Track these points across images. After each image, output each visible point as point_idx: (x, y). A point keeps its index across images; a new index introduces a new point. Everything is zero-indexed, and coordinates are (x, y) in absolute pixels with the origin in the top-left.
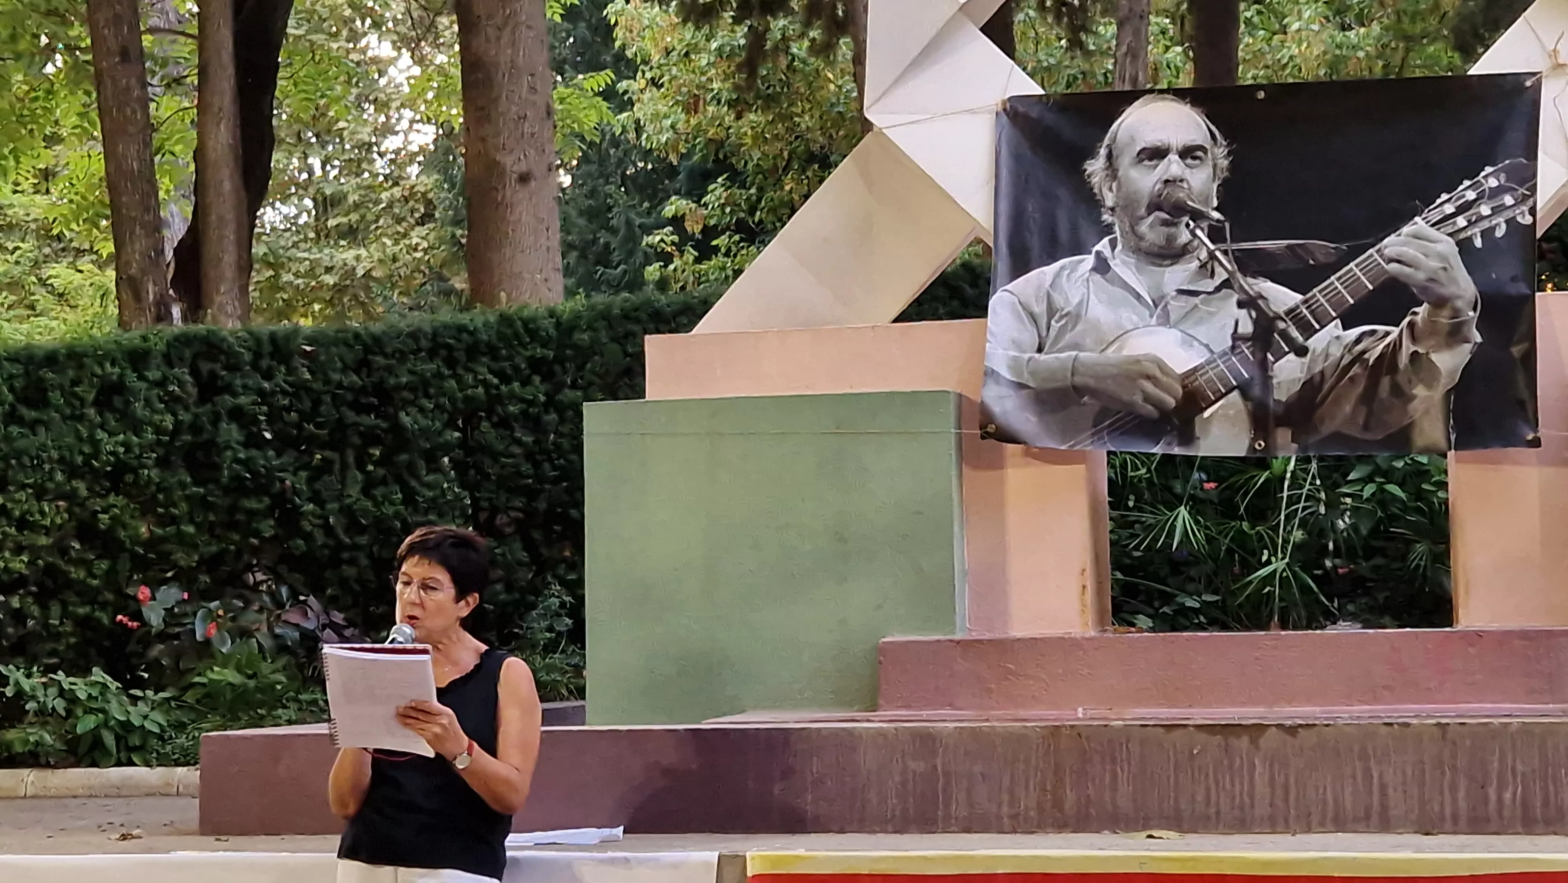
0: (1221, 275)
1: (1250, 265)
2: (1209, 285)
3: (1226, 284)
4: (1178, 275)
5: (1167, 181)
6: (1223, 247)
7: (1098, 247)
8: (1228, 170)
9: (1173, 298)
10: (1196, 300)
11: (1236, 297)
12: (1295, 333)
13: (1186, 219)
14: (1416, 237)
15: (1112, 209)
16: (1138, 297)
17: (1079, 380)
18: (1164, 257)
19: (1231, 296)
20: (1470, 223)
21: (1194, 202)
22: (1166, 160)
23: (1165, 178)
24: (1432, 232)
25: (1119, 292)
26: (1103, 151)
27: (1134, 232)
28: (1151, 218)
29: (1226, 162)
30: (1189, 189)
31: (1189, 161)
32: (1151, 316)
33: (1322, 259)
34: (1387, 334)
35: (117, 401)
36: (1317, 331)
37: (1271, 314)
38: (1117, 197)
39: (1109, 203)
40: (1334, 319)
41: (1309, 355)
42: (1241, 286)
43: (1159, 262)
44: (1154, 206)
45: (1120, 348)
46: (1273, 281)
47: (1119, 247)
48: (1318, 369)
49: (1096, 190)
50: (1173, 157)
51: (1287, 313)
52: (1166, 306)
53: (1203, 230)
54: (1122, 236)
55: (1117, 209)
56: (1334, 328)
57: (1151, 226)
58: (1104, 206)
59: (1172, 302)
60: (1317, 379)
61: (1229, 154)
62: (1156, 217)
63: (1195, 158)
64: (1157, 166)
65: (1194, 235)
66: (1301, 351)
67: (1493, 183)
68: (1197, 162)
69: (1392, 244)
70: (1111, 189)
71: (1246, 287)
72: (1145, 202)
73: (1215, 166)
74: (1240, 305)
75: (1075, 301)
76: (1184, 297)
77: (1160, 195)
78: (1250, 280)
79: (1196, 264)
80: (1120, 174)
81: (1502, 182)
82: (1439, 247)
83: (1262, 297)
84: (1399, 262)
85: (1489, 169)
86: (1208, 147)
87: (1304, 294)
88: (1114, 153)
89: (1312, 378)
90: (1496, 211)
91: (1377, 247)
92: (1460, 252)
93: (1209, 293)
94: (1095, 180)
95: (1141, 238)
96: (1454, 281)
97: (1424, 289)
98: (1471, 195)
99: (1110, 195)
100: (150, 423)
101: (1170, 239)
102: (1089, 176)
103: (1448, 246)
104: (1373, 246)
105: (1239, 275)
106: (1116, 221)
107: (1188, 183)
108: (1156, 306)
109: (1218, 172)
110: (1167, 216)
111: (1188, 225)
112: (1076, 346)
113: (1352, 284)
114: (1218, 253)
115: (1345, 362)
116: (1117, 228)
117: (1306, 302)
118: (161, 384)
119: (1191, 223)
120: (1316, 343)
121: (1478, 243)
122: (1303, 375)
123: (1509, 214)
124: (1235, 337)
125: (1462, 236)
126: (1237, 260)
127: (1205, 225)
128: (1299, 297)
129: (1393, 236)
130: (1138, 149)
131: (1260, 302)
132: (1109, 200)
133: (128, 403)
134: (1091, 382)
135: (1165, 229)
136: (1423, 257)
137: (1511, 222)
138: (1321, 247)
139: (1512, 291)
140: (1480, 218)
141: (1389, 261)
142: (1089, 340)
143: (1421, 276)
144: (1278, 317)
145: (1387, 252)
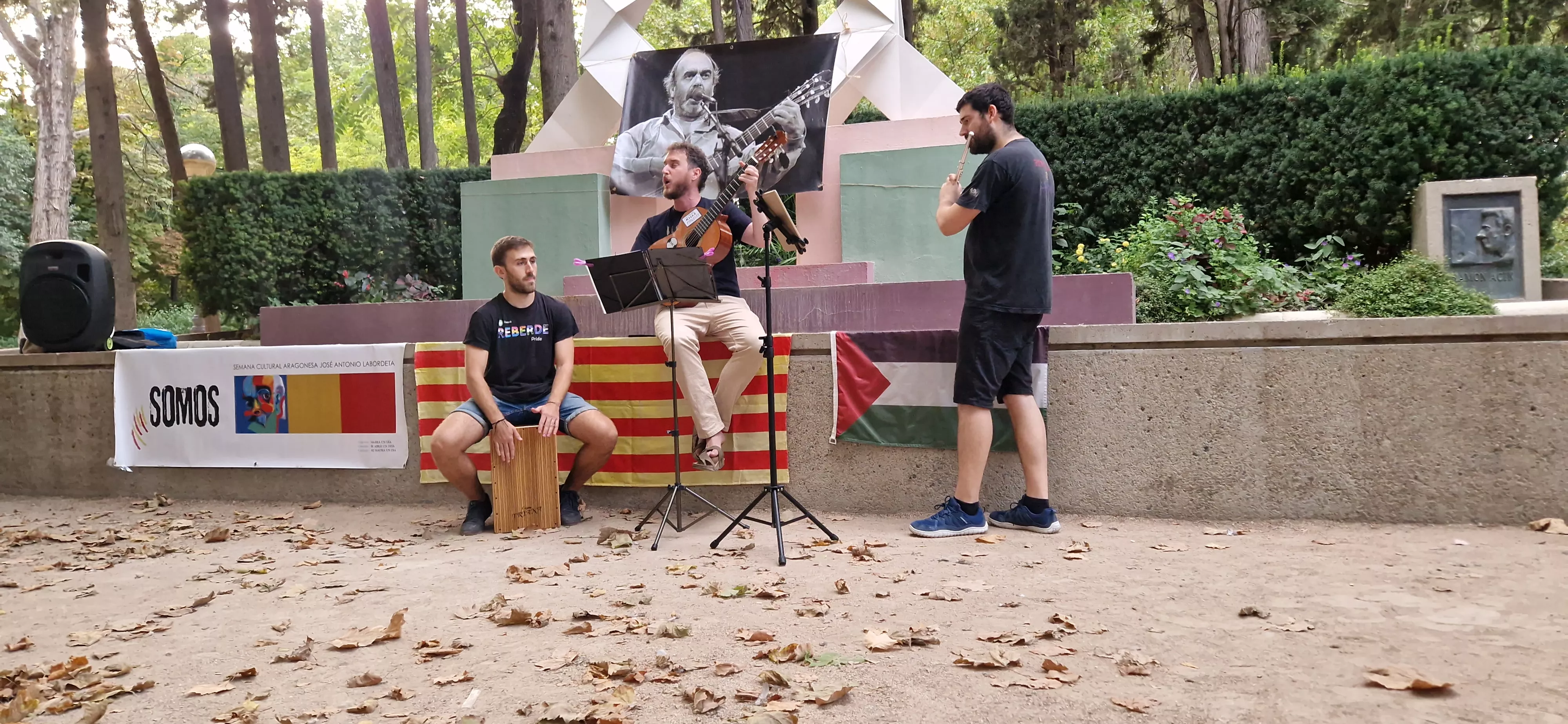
0: (713, 124)
1: (725, 119)
2: (708, 129)
3: (714, 128)
4: (696, 125)
5: (695, 86)
7: (665, 114)
8: (719, 80)
9: (693, 135)
10: (702, 135)
11: (717, 133)
12: (738, 148)
13: (702, 101)
14: (786, 105)
15: (673, 98)
16: (679, 134)
17: (652, 169)
18: (691, 117)
20: (806, 98)
21: (705, 93)
22: (695, 77)
23: (694, 84)
24: (792, 103)
25: (673, 132)
26: (671, 74)
27: (681, 107)
28: (688, 101)
29: (718, 77)
30: (704, 89)
31: (704, 77)
33: (751, 116)
35: (332, 196)
36: (746, 147)
38: (675, 93)
39: (672, 95)
40: (753, 140)
41: (742, 157)
43: (689, 120)
44: (690, 96)
46: (733, 126)
47: (674, 113)
49: (667, 90)
50: (698, 75)
51: (736, 140)
52: (690, 138)
54: (676, 109)
55: (675, 98)
56: (753, 145)
57: (688, 104)
58: (670, 97)
61: (719, 73)
62: (690, 100)
64: (691, 79)
65: (704, 108)
66: (740, 155)
67: (817, 80)
68: (707, 77)
69: (778, 109)
70: (673, 90)
71: (722, 129)
72: (686, 95)
73: (713, 79)
74: (719, 137)
75: (653, 136)
76: (698, 134)
77: (692, 92)
78: (723, 126)
79: (703, 120)
80: (677, 83)
81: (821, 79)
82: (794, 108)
83: (727, 133)
84: (779, 116)
85: (816, 75)
86: (711, 71)
88: (676, 74)
90: (816, 92)
91: (772, 110)
92: (801, 111)
93: (707, 132)
94: (667, 86)
95: (683, 110)
96: (797, 122)
97: (786, 126)
98: (808, 86)
99: (673, 92)
100: (348, 206)
101: (694, 110)
102: (665, 85)
103: (797, 108)
104: (770, 110)
106: (674, 102)
107: (703, 86)
108: (686, 138)
109: (715, 81)
110: (694, 100)
111: (702, 104)
112: (652, 155)
113: (761, 126)
116: (674, 106)
118: (353, 190)
120: (745, 151)
121: (808, 106)
123: (821, 93)
124: (716, 150)
128: (741, 132)
129: (779, 105)
130: (685, 72)
133: (336, 197)
135: (693, 106)
136: (788, 113)
137: (822, 97)
138: (751, 111)
139: (819, 126)
140: (810, 95)
141: (775, 116)
142: (657, 153)
143: (786, 121)
144: (733, 141)
145: (775, 112)
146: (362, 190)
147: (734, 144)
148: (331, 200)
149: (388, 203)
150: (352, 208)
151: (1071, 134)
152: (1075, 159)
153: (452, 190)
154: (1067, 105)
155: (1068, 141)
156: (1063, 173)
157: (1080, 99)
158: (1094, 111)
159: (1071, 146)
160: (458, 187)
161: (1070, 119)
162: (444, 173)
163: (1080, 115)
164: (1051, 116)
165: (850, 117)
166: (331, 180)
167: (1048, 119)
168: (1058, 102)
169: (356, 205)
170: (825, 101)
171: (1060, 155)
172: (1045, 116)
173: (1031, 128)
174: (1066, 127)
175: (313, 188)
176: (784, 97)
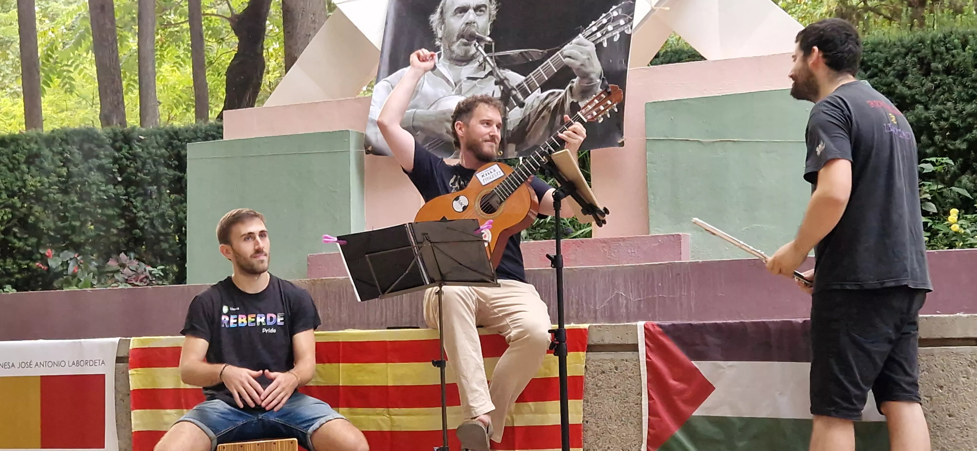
0: (489, 69)
1: (502, 63)
2: (482, 74)
3: (491, 73)
4: (468, 70)
5: (467, 24)
6: (490, 54)
8: (496, 16)
9: (464, 81)
10: (475, 82)
11: (495, 79)
12: (520, 96)
13: (475, 41)
14: (579, 44)
15: (441, 39)
16: (448, 81)
17: (416, 123)
18: (463, 61)
19: (493, 80)
20: (603, 35)
21: (478, 32)
22: (468, 12)
23: (466, 21)
24: (586, 41)
25: (439, 79)
26: (439, 10)
27: (450, 49)
28: (458, 42)
29: (495, 12)
30: (478, 27)
31: (478, 13)
32: (453, 91)
33: (535, 58)
34: (560, 93)
36: (529, 95)
37: (510, 87)
38: (444, 32)
39: (440, 36)
40: (538, 88)
41: (524, 108)
42: (497, 75)
43: (459, 64)
44: (461, 36)
45: (436, 108)
46: (513, 70)
47: (442, 57)
48: (528, 113)
49: (434, 30)
50: (471, 11)
51: (517, 87)
52: (461, 85)
53: (482, 47)
54: (444, 51)
55: (443, 39)
56: (537, 92)
57: (459, 46)
58: (437, 38)
59: (464, 83)
60: (527, 119)
61: (497, 8)
62: (461, 42)
63: (481, 11)
64: (463, 16)
65: (477, 49)
66: (522, 105)
67: (615, 14)
68: (482, 13)
69: (568, 49)
70: (441, 29)
71: (500, 74)
72: (456, 34)
73: (490, 14)
74: (496, 83)
76: (470, 81)
77: (463, 31)
78: (502, 71)
79: (478, 64)
80: (446, 21)
81: (620, 13)
82: (588, 48)
83: (506, 79)
84: (570, 57)
85: (614, 7)
86: (487, 5)
87: (525, 76)
88: (444, 10)
89: (525, 118)
90: (615, 28)
91: (560, 51)
92: (596, 50)
93: (482, 78)
94: (434, 25)
95: (453, 52)
96: (591, 64)
97: (578, 70)
98: (605, 21)
99: (441, 32)
100: (55, 172)
101: (467, 52)
102: (432, 23)
103: (591, 47)
104: (558, 50)
105: (497, 68)
106: (442, 44)
107: (477, 24)
108: (456, 85)
109: (491, 17)
110: (466, 41)
111: (475, 45)
112: (416, 107)
113: (548, 70)
114: (488, 59)
115: (539, 110)
116: (442, 48)
117: (526, 80)
118: (61, 153)
119: (477, 44)
121: (605, 45)
122: (521, 117)
123: (621, 29)
125: (598, 42)
126: (497, 61)
127: (483, 44)
128: (523, 78)
129: (568, 44)
130: (455, 8)
131: (506, 82)
132: (440, 34)
134: (421, 124)
135: (464, 47)
136: (580, 54)
137: (622, 33)
138: (535, 52)
139: (619, 67)
140: (607, 32)
141: (565, 57)
142: (422, 103)
143: (578, 63)
144: (513, 89)
145: (565, 53)
146: (71, 154)
147: (514, 92)
148: (37, 166)
149: (101, 168)
150: (60, 176)
151: (937, 72)
152: (942, 103)
153: (175, 151)
154: (930, 35)
155: (933, 81)
156: (928, 120)
157: (947, 29)
158: (965, 44)
159: (937, 87)
160: (184, 148)
161: (934, 54)
162: (167, 132)
163: (948, 50)
164: (909, 50)
165: (657, 56)
166: (36, 142)
167: (906, 54)
168: (919, 33)
169: (64, 171)
170: (626, 39)
171: (923, 99)
172: (903, 50)
173: (885, 65)
174: (929, 64)
175: (14, 152)
176: (575, 35)
